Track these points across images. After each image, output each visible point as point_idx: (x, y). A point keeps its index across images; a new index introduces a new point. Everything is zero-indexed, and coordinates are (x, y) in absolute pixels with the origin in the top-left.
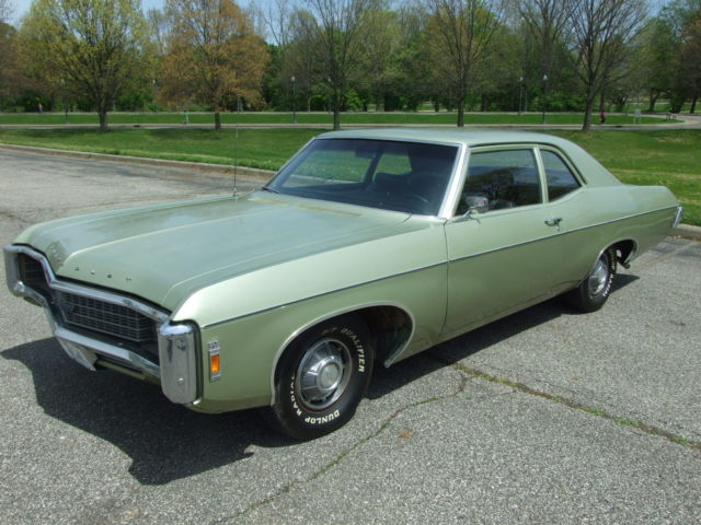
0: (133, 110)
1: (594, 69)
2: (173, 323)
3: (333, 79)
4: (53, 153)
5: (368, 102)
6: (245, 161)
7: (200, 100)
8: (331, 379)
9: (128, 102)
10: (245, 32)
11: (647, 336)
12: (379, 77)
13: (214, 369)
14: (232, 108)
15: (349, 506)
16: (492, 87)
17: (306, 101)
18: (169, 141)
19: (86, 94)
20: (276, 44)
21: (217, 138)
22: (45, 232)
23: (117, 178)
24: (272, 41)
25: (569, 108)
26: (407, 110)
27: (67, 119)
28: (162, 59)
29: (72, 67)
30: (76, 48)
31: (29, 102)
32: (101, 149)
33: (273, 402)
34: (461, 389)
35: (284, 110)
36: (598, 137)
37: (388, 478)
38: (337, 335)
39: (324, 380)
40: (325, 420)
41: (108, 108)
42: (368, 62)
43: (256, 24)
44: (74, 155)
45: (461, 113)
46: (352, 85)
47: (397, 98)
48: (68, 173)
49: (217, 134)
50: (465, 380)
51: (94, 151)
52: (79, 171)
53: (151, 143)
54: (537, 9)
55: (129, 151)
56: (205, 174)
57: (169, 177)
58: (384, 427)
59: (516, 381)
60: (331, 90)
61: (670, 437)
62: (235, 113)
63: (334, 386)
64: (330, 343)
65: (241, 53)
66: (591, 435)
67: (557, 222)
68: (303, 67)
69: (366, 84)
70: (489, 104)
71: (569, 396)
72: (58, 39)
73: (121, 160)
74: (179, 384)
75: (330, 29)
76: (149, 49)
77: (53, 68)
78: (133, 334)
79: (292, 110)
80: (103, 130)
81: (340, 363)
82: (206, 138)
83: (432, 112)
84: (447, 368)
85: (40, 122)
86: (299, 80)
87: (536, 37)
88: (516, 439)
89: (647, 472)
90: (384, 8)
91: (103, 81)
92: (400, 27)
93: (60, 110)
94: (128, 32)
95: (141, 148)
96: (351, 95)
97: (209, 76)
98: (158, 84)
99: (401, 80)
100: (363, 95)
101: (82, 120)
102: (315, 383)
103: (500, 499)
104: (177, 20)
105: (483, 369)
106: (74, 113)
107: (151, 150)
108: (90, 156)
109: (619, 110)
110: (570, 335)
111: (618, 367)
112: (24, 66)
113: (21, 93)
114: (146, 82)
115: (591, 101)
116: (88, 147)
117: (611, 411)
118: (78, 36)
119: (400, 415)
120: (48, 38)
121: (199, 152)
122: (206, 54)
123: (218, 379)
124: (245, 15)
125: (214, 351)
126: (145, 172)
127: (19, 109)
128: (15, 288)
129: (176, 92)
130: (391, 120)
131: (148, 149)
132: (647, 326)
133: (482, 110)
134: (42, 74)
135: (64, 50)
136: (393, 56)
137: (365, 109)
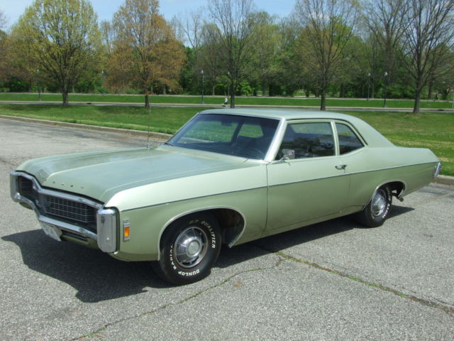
0: (87, 93)
1: (421, 68)
2: (105, 208)
3: (231, 73)
4: (30, 121)
5: (257, 90)
6: (163, 129)
7: (134, 86)
8: (194, 250)
9: (83, 86)
10: (170, 38)
11: (405, 241)
12: (265, 71)
13: (126, 235)
14: (158, 91)
15: (198, 315)
16: (348, 79)
17: (212, 87)
18: (111, 114)
19: (54, 80)
20: (191, 47)
21: (145, 113)
22: (35, 164)
23: (74, 139)
24: (188, 45)
25: (405, 96)
26: (286, 95)
27: (39, 98)
28: (109, 56)
29: (46, 61)
30: (49, 48)
31: (13, 85)
32: (63, 119)
33: (159, 259)
34: (277, 265)
35: (195, 94)
36: (425, 117)
37: (223, 304)
38: (199, 225)
39: (190, 250)
40: (190, 274)
41: (69, 90)
42: (257, 61)
43: (177, 33)
44: (44, 122)
45: (323, 98)
46: (246, 77)
47: (279, 87)
48: (41, 135)
49: (146, 110)
50: (281, 260)
51: (59, 120)
52: (48, 133)
53: (99, 116)
54: (382, 24)
55: (82, 121)
56: (135, 137)
57: (110, 139)
58: (226, 281)
59: (312, 262)
60: (229, 80)
61: (396, 293)
62: (160, 95)
63: (196, 254)
64: (195, 229)
65: (165, 53)
66: (349, 289)
67: (344, 167)
68: (210, 63)
69: (256, 76)
70: (346, 92)
71: (342, 271)
72: (36, 41)
73: (77, 127)
74: (107, 241)
75: (230, 37)
76: (101, 49)
77: (32, 62)
78: (83, 219)
79: (201, 94)
80: (65, 106)
81: (200, 241)
82: (138, 113)
83: (303, 97)
84: (271, 254)
85: (21, 99)
86: (207, 73)
87: (380, 44)
88: (302, 290)
89: (374, 308)
90: (269, 23)
91: (67, 71)
92: (281, 36)
93: (35, 91)
94: (86, 38)
95: (92, 119)
96: (244, 83)
97: (142, 69)
98: (105, 73)
99: (280, 74)
100: (253, 84)
101: (50, 98)
102: (185, 251)
103: (284, 316)
104: (121, 29)
105: (294, 256)
106: (45, 94)
107: (98, 121)
108: (56, 124)
109: (444, 98)
110: (355, 239)
111: (379, 257)
112: (12, 60)
113: (8, 79)
114: (97, 72)
115: (419, 91)
116: (54, 117)
117: (364, 279)
118: (51, 40)
119: (237, 276)
120: (29, 41)
121: (133, 123)
122: (140, 54)
123: (128, 240)
124: (169, 27)
125: (126, 225)
126: (94, 135)
127: (6, 89)
128: (15, 197)
129: (117, 80)
130: (273, 102)
131: (96, 119)
132: (408, 236)
133: (341, 97)
134: (23, 65)
135: (40, 49)
136: (275, 57)
137: (255, 94)
